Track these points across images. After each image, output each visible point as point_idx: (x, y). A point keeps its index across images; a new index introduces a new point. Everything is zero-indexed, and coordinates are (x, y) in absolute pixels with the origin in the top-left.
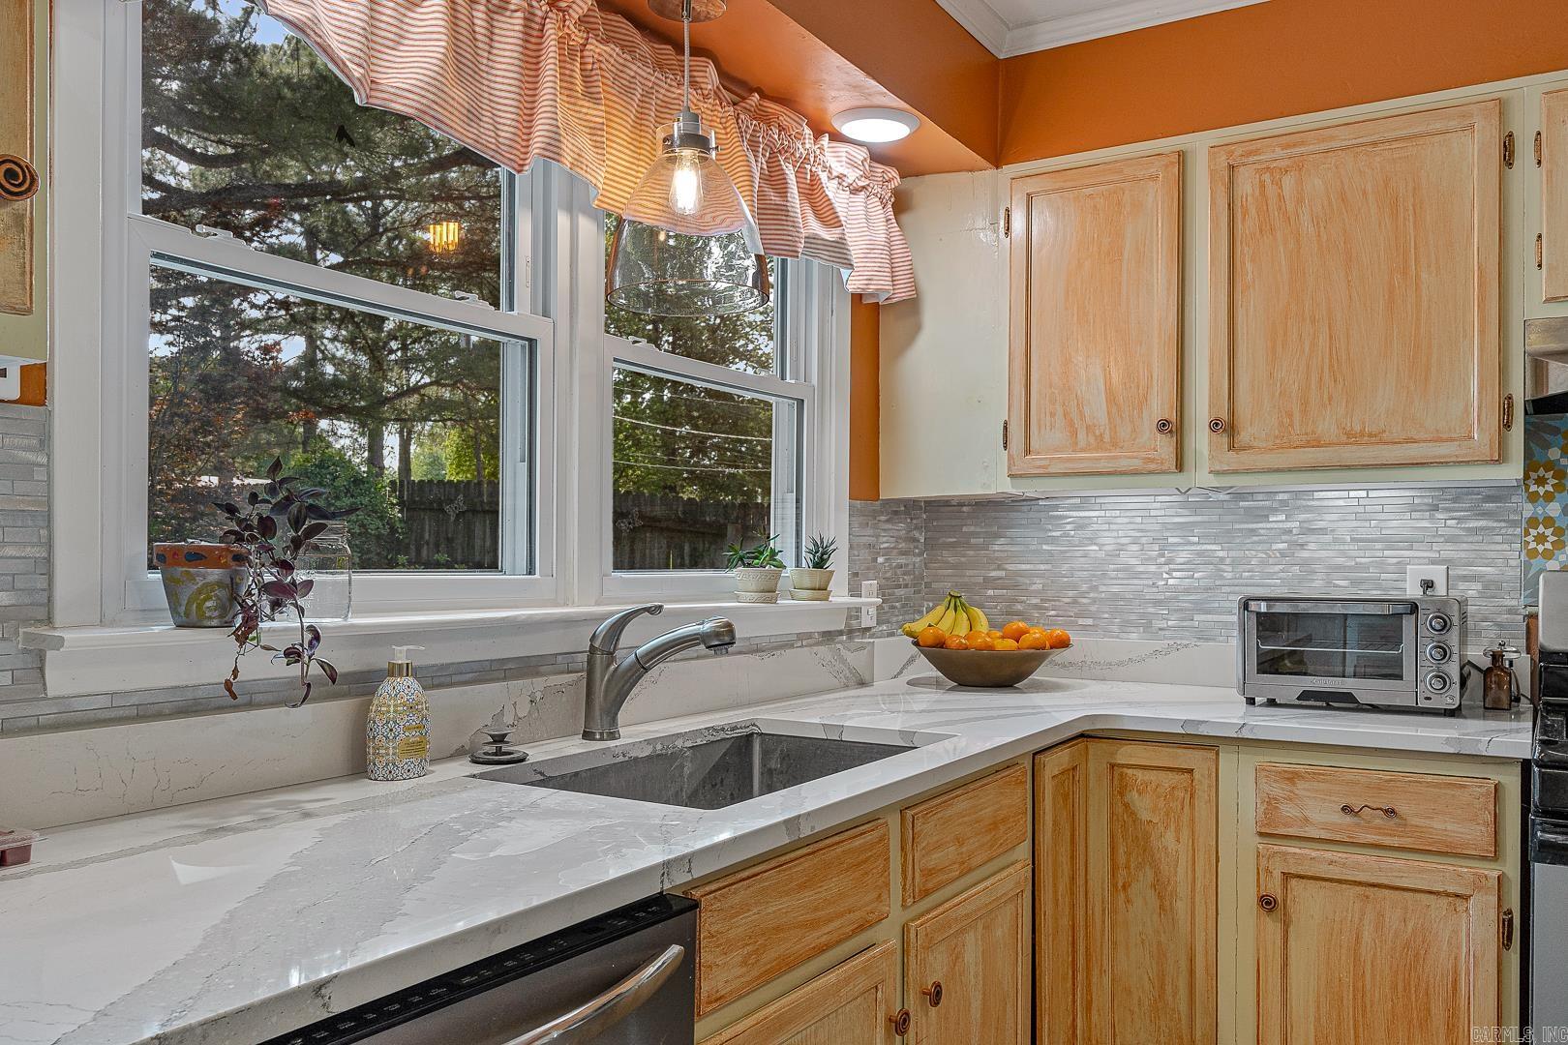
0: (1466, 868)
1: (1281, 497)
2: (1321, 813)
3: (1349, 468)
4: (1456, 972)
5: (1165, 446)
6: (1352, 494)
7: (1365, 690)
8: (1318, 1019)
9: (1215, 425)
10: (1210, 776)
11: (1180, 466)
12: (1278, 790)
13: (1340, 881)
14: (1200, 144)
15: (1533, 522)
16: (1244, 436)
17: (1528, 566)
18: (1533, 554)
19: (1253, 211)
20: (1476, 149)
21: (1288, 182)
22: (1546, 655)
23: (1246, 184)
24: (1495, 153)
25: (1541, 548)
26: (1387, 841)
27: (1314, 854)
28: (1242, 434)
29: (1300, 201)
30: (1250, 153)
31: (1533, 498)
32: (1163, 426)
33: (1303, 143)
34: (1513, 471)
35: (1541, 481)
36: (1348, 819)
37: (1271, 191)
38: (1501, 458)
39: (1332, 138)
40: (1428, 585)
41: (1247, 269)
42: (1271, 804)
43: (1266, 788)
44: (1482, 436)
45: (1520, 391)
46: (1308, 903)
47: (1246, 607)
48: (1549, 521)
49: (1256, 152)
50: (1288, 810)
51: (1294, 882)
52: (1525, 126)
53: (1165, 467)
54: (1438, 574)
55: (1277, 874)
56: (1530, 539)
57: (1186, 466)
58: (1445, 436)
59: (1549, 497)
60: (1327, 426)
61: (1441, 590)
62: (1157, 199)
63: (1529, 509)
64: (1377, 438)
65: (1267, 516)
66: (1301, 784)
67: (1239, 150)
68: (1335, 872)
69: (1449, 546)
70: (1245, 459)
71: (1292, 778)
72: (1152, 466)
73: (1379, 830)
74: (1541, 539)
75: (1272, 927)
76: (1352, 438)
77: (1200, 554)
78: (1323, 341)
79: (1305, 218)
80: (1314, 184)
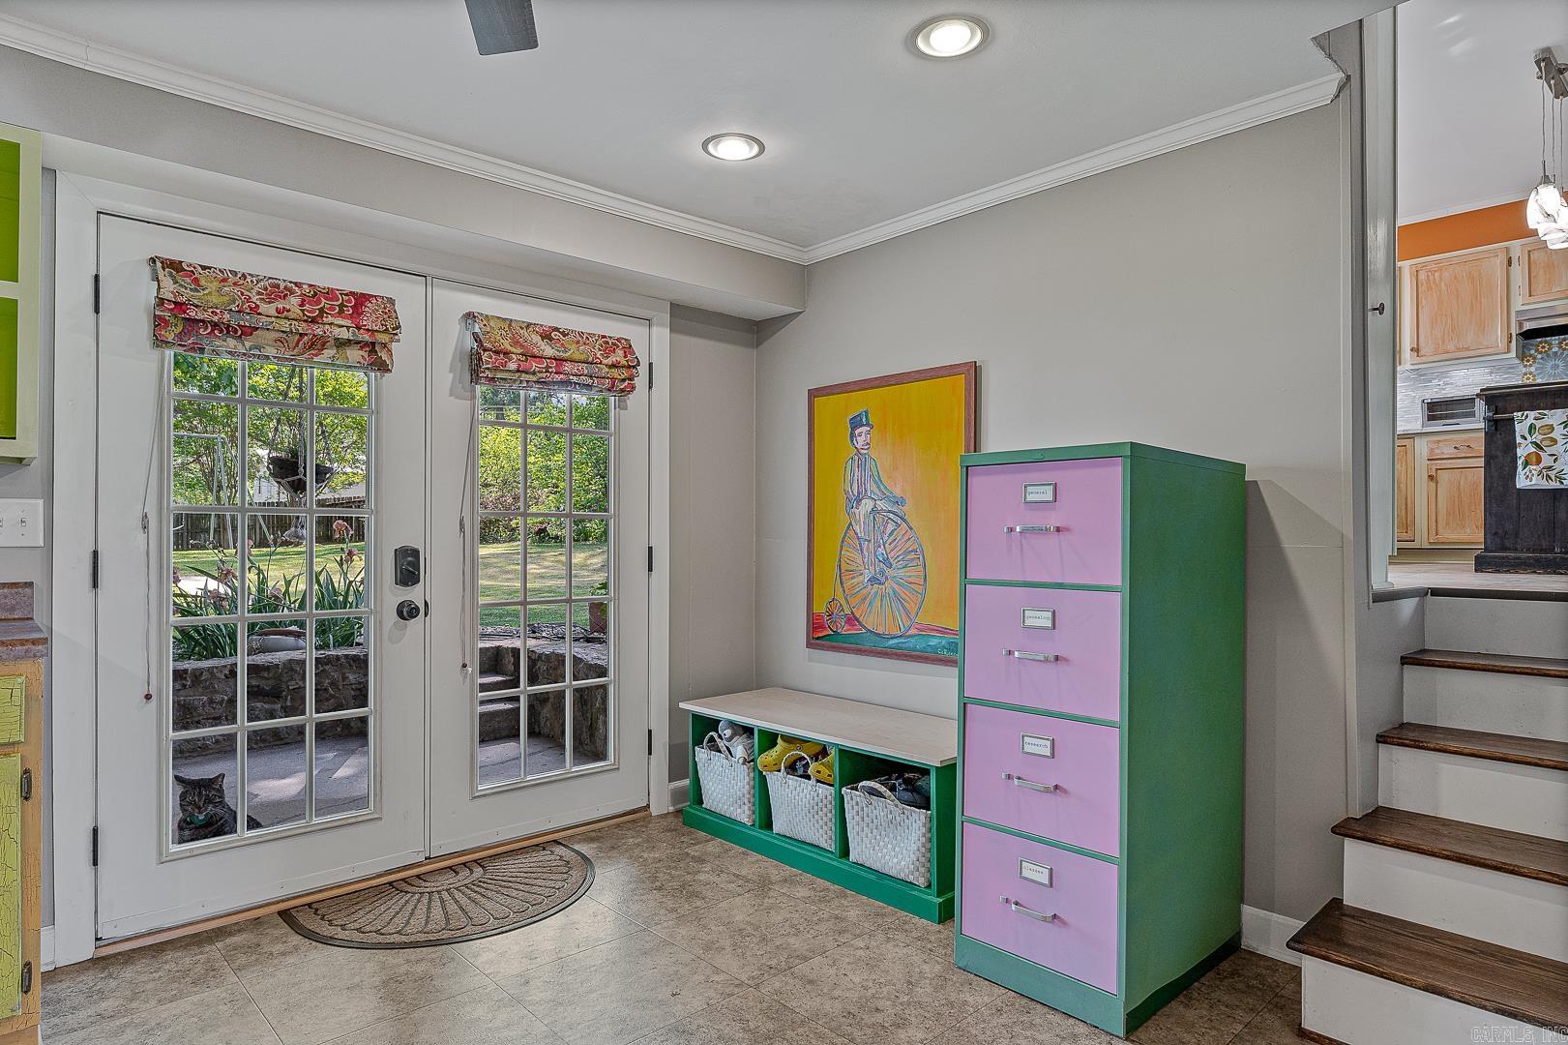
2: (1447, 450)
3: (1458, 358)
8: (1447, 507)
9: (1412, 350)
11: (1400, 364)
12: (1432, 446)
15: (1525, 374)
16: (1422, 353)
19: (1425, 284)
20: (1499, 262)
21: (1437, 274)
23: (1422, 276)
24: (1506, 262)
27: (1445, 462)
29: (1441, 279)
30: (1424, 267)
31: (1525, 366)
33: (1442, 262)
34: (1513, 353)
35: (1528, 361)
36: (1456, 450)
37: (1431, 278)
38: (1509, 351)
39: (1451, 261)
41: (1423, 302)
42: (1432, 450)
44: (1502, 345)
45: (1514, 331)
46: (1443, 476)
47: (1424, 401)
48: (1531, 373)
49: (1426, 266)
50: (1437, 451)
51: (1439, 471)
52: (1515, 255)
55: (1433, 469)
58: (1489, 346)
59: (1531, 365)
60: (1451, 347)
63: (1524, 370)
64: (1467, 349)
66: (1441, 443)
67: (1420, 266)
68: (1450, 466)
70: (1424, 359)
71: (1438, 442)
73: (1465, 453)
75: (1433, 484)
76: (1459, 350)
77: (1406, 396)
78: (1449, 321)
79: (1443, 285)
80: (1446, 275)
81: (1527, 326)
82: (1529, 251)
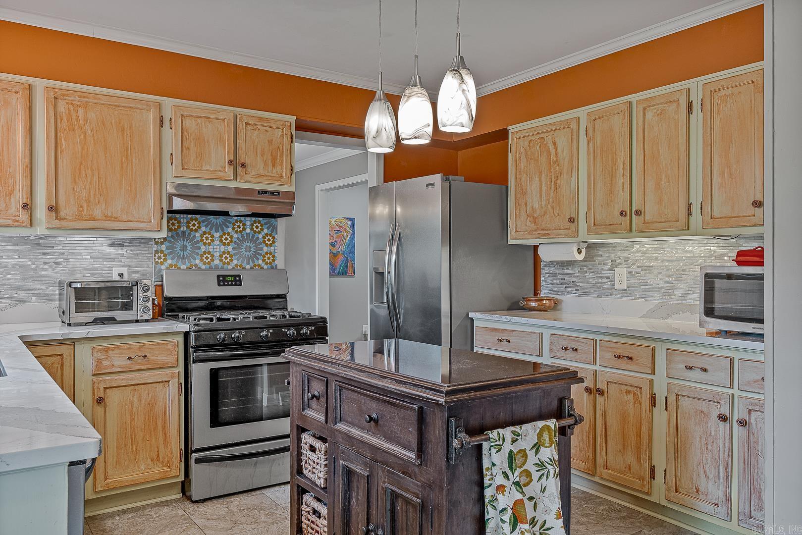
0: (168, 371)
1: (60, 239)
2: (119, 361)
3: (107, 230)
4: (165, 408)
5: (23, 216)
6: (91, 239)
7: (119, 315)
8: (118, 440)
9: (50, 208)
10: (70, 355)
11: (31, 225)
12: (101, 356)
13: (125, 386)
14: (40, 84)
15: (157, 252)
16: (62, 214)
17: (155, 267)
18: (157, 263)
19: (65, 120)
20: (151, 118)
21: (81, 111)
22: (166, 299)
23: (62, 107)
24: (157, 120)
25: (159, 261)
26: (143, 367)
27: (116, 378)
28: (61, 213)
29: (86, 120)
30: (64, 95)
31: (157, 243)
32: (25, 206)
33: (87, 98)
34: (164, 234)
36: (129, 362)
37: (73, 113)
38: (160, 229)
39: (99, 99)
40: (121, 275)
42: (99, 362)
43: (97, 356)
44: (154, 221)
45: (165, 206)
46: (114, 398)
47: (70, 285)
48: (162, 252)
49: (67, 95)
50: (106, 363)
51: (108, 390)
52: (167, 114)
53: (24, 224)
54: (124, 271)
55: (102, 389)
56: (156, 258)
57: (33, 225)
58: (142, 220)
59: (162, 243)
60: (98, 212)
61: (126, 278)
62: (18, 102)
63: (155, 247)
64: (117, 219)
65: (53, 247)
66: (110, 352)
67: (59, 93)
68: (125, 383)
69: (128, 260)
70: (64, 223)
71: (107, 350)
72: (18, 224)
73: (139, 364)
74: (159, 258)
75: (99, 408)
76: (107, 218)
78: (96, 178)
79: (88, 128)
80: (92, 115)
81: (179, 204)
82: (182, 115)
